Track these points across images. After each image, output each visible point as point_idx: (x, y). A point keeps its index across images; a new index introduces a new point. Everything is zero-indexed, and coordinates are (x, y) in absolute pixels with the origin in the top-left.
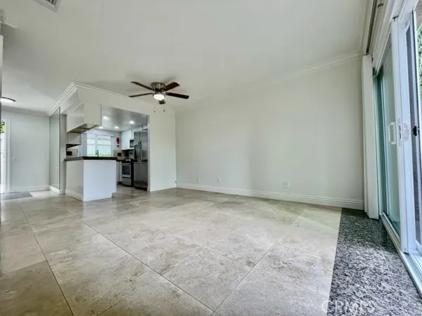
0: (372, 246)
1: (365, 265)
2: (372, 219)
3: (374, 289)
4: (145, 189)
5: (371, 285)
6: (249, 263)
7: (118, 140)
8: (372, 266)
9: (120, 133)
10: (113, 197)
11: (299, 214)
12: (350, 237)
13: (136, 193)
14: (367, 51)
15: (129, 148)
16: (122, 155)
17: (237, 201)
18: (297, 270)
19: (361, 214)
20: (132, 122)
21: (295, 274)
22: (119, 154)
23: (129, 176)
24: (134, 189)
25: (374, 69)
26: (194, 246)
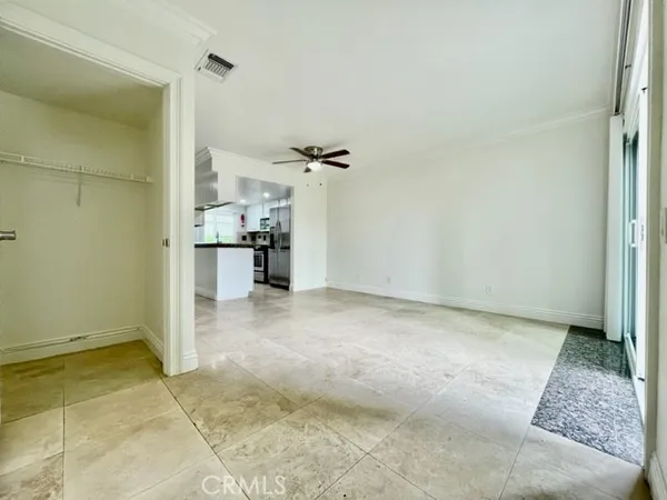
0: (599, 370)
1: (584, 386)
2: (611, 341)
3: (589, 405)
4: (286, 288)
5: (587, 402)
6: (447, 375)
7: (243, 218)
8: (593, 388)
9: (246, 207)
10: (250, 297)
11: (508, 330)
12: (572, 359)
13: (276, 292)
14: (617, 110)
15: (258, 229)
16: (248, 238)
17: (417, 309)
18: (502, 385)
19: (598, 334)
20: (267, 195)
21: (499, 388)
22: (244, 238)
23: (262, 269)
24: (268, 286)
25: (625, 137)
26: (378, 356)
